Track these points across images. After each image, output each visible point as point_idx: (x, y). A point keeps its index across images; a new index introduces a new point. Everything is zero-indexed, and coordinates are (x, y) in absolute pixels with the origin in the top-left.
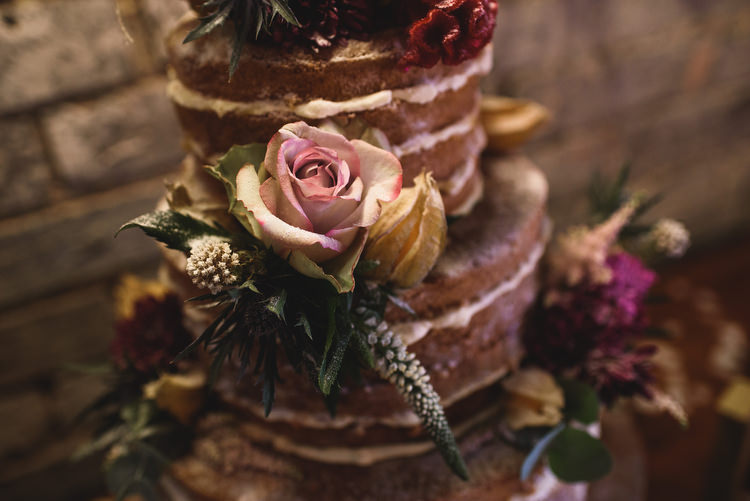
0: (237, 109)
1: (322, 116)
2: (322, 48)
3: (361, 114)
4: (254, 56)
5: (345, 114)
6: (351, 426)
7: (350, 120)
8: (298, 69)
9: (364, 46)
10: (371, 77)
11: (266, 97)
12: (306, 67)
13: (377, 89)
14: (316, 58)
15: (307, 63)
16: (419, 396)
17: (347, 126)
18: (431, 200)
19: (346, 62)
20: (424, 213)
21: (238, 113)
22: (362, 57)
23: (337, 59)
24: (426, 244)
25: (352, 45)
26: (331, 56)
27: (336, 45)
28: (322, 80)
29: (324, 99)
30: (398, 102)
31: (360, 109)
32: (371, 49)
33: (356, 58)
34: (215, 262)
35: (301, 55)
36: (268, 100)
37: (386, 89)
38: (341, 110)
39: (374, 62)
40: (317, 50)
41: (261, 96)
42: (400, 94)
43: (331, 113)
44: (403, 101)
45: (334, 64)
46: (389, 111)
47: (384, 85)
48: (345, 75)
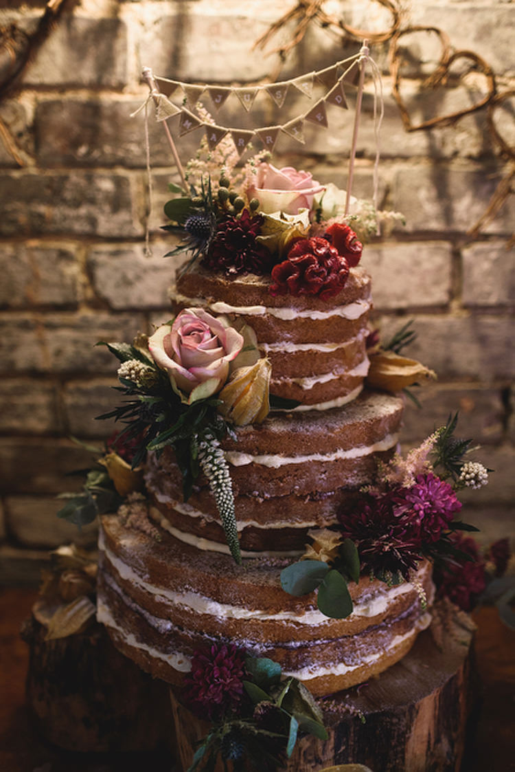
0: (185, 300)
1: (221, 312)
2: (231, 273)
3: (244, 316)
4: (200, 273)
5: (234, 313)
6: (199, 519)
7: (236, 318)
8: (216, 283)
9: (256, 277)
10: (255, 296)
11: (200, 296)
12: (220, 282)
13: (258, 304)
14: (227, 279)
15: (222, 280)
16: (219, 490)
17: (234, 321)
18: (262, 373)
19: (242, 284)
20: (255, 379)
21: (185, 302)
22: (252, 284)
23: (238, 281)
24: (253, 400)
25: (250, 276)
26: (236, 279)
27: (240, 273)
28: (227, 292)
29: (226, 303)
30: (269, 315)
31: (244, 313)
32: (260, 281)
33: (248, 284)
34: (130, 370)
35: (220, 276)
36: (201, 298)
37: (263, 305)
38: (233, 311)
39: (258, 287)
40: (228, 274)
41: (198, 296)
42: (271, 310)
43: (226, 311)
44: (272, 315)
45: (234, 284)
46: (261, 319)
47: (261, 303)
48: (240, 291)
